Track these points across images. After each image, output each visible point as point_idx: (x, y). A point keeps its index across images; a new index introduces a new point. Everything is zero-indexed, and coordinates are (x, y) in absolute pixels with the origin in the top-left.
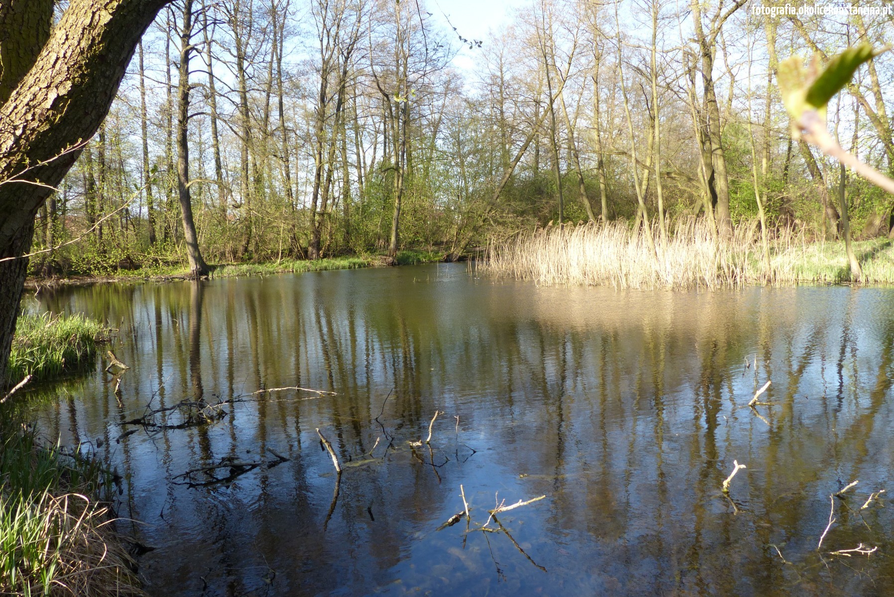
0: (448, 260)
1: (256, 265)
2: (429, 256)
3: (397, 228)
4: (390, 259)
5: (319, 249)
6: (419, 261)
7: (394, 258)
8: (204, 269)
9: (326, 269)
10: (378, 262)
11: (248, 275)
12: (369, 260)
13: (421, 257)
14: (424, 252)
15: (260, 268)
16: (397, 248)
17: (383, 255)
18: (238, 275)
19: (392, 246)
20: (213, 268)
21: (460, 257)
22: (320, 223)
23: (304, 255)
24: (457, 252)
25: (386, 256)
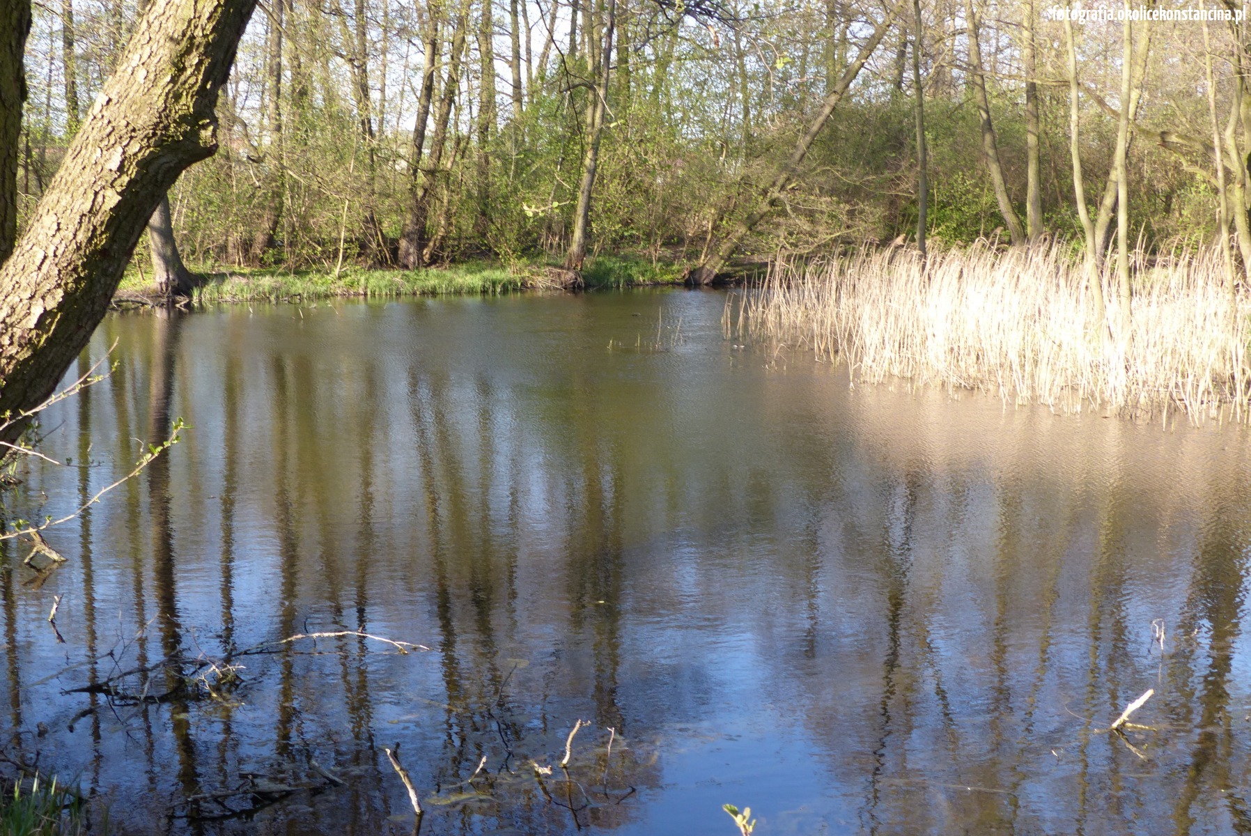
0: (691, 283)
1: (291, 278)
2: (653, 271)
3: (588, 208)
4: (569, 276)
5: (421, 246)
6: (630, 282)
7: (577, 274)
8: (183, 283)
9: (434, 293)
10: (543, 280)
11: (273, 298)
12: (526, 274)
13: (634, 271)
14: (643, 263)
15: (299, 285)
16: (586, 250)
17: (556, 266)
18: (253, 299)
19: (575, 248)
20: (202, 280)
21: (717, 276)
22: (426, 191)
23: (390, 257)
24: (712, 265)
25: (562, 267)
